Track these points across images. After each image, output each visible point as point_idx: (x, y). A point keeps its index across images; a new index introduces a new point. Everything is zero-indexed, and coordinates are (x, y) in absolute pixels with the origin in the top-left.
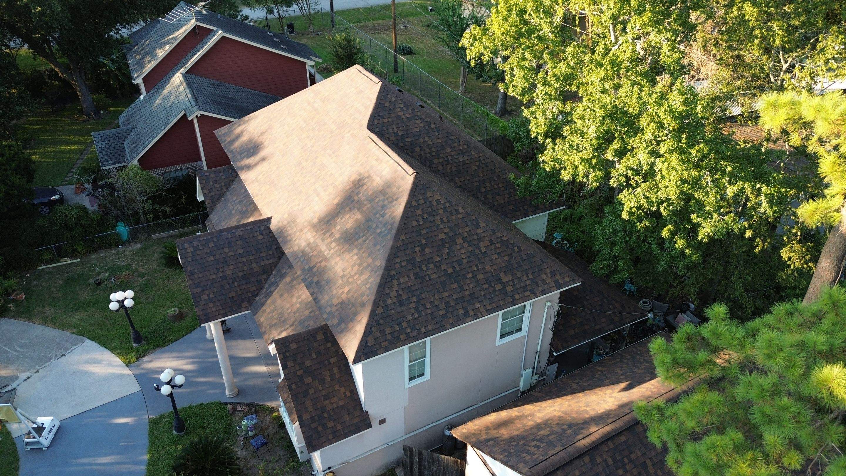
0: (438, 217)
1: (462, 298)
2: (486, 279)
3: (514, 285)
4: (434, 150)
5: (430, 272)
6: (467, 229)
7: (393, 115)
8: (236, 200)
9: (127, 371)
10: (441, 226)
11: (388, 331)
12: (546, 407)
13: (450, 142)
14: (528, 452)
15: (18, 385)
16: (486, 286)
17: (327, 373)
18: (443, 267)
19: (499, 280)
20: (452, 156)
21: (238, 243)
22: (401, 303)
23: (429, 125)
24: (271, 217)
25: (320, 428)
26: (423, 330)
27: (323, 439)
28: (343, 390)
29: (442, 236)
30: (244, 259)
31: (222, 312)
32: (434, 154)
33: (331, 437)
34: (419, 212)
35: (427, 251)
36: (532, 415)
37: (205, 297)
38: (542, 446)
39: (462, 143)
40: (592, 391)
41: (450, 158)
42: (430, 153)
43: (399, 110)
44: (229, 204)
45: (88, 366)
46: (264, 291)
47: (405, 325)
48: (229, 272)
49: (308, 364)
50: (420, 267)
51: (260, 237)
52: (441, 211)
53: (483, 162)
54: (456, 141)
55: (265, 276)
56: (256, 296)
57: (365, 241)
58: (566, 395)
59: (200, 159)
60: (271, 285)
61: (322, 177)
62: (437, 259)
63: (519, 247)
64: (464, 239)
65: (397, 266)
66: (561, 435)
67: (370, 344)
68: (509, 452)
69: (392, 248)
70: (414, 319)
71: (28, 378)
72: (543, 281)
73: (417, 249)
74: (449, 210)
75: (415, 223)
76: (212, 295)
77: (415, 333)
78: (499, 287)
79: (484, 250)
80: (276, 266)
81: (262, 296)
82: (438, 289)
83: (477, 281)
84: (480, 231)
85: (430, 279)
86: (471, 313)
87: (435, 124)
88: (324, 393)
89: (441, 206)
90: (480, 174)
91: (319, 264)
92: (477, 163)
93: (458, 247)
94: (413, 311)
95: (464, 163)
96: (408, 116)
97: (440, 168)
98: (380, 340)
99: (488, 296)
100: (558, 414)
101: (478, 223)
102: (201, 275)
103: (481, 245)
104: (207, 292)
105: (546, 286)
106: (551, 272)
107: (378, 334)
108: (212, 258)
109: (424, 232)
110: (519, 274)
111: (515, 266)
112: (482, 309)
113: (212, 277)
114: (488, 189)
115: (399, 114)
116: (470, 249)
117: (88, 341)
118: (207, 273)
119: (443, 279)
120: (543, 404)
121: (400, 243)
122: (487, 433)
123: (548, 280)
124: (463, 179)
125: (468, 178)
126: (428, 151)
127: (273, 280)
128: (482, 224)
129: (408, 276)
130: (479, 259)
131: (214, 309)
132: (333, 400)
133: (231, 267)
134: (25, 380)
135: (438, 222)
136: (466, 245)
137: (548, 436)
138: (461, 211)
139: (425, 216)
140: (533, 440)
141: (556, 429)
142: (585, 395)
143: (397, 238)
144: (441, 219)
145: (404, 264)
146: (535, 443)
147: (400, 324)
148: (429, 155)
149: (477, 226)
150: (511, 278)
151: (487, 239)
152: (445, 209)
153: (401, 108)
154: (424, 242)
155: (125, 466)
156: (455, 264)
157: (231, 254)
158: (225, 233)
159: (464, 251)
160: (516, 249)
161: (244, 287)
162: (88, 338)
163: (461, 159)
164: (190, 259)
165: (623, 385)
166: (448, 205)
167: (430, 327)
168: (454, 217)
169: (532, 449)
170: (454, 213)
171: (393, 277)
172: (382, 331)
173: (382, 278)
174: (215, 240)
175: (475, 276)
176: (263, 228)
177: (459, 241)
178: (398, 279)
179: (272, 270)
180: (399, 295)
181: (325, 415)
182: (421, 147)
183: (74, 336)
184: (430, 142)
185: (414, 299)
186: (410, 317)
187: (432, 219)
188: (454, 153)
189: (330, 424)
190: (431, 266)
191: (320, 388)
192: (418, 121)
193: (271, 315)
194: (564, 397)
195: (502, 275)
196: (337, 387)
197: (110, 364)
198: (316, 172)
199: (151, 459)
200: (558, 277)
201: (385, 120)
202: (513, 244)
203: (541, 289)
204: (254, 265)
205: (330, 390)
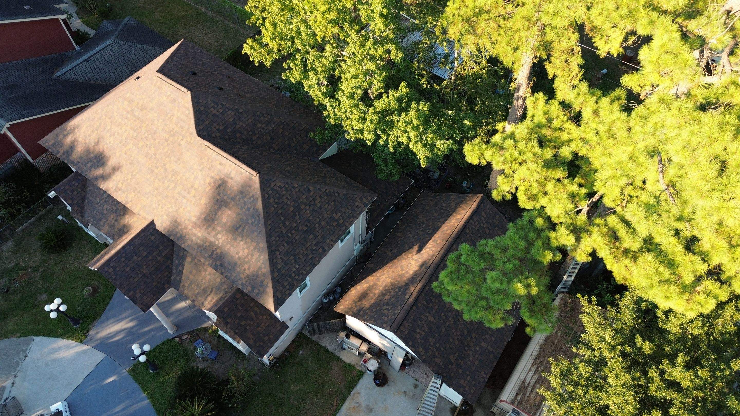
0: (284, 197)
1: (318, 242)
2: (327, 222)
3: (343, 217)
4: (249, 130)
5: (294, 236)
6: (304, 197)
7: (210, 116)
8: (100, 201)
9: (85, 347)
10: (289, 203)
11: (286, 284)
12: (380, 276)
13: (257, 118)
14: (384, 315)
15: (10, 392)
16: (328, 227)
17: (252, 313)
18: (300, 229)
19: (334, 219)
20: (263, 129)
21: (140, 249)
22: (286, 264)
23: (238, 112)
24: (153, 220)
25: (262, 344)
26: (304, 272)
27: (266, 348)
28: (265, 317)
29: (292, 209)
30: (150, 258)
31: (155, 298)
32: (251, 133)
33: (269, 344)
34: (272, 200)
35: (287, 223)
36: (375, 285)
37: (138, 295)
38: (390, 308)
39: (265, 115)
40: (401, 256)
41: (262, 131)
42: (248, 134)
43: (212, 109)
44: (96, 206)
45: (52, 356)
46: (174, 271)
47: (293, 275)
48: (145, 271)
49: (239, 315)
50: (288, 236)
51: (153, 238)
52: (284, 193)
53: (285, 123)
54: (261, 115)
55: (170, 261)
56: (171, 277)
57: (243, 230)
58: (387, 263)
59: (18, 150)
60: (178, 265)
61: (179, 181)
62: (294, 225)
63: (337, 192)
64: (305, 204)
65: (274, 242)
66: (397, 296)
67: (279, 297)
68: (375, 318)
69: (266, 233)
70: (297, 269)
71: (13, 384)
72: (358, 207)
73: (281, 225)
74: (289, 189)
75: (273, 209)
76: (142, 292)
77: (301, 276)
78: (335, 224)
79: (318, 205)
80: (173, 251)
81: (175, 276)
82: (303, 244)
83: (322, 227)
84: (312, 193)
85: (296, 240)
86: (326, 248)
87: (242, 108)
88: (255, 324)
89: (283, 189)
90: (287, 134)
91: (215, 252)
92: (282, 126)
93: (304, 211)
94: (294, 265)
95: (273, 130)
96: (221, 111)
97: (259, 142)
98: (284, 291)
99: (332, 233)
100: (389, 280)
101: (309, 189)
102: (128, 283)
103: (316, 202)
104: (138, 291)
105: (360, 209)
106: (360, 199)
107: (282, 289)
108: (129, 268)
109: (280, 212)
110: (343, 210)
111: (339, 206)
112: (331, 243)
113: (135, 280)
114: (296, 142)
115: (214, 112)
116: (311, 208)
117: (35, 338)
118: (131, 279)
119: (303, 236)
120: (378, 273)
121: (270, 227)
122: (356, 306)
123: (360, 205)
124: (277, 143)
125: (280, 140)
126: (246, 133)
127: (177, 262)
128: (312, 188)
129: (283, 245)
130: (319, 213)
131: (148, 299)
132: (262, 326)
133: (145, 267)
134: (12, 386)
135: (286, 201)
136: (307, 207)
137: (390, 299)
138: (296, 186)
139: (277, 201)
140: (384, 305)
141: (393, 293)
142: (398, 261)
143: (266, 224)
144: (287, 198)
145: (277, 239)
146: (385, 307)
147: (290, 276)
148: (248, 136)
149: (309, 191)
150: (339, 214)
151: (318, 197)
152: (286, 190)
153: (213, 107)
154: (283, 218)
155: (134, 406)
156: (306, 223)
157: (140, 259)
158: (128, 247)
159: (308, 212)
160: (336, 194)
161: (160, 275)
162: (34, 336)
163: (270, 128)
164: (114, 277)
165: (416, 248)
166: (287, 186)
167: (308, 269)
168: (294, 193)
169: (386, 312)
170: (293, 189)
171: (275, 250)
172: (283, 286)
173: (269, 255)
174: (124, 255)
175: (320, 225)
176: (151, 231)
177: (303, 207)
178: (278, 251)
179: (172, 255)
180: (283, 260)
181: (261, 335)
182: (240, 132)
183: (22, 339)
184: (244, 125)
185: (292, 257)
186: (294, 269)
187: (281, 201)
188: (263, 126)
189: (266, 338)
190: (293, 231)
191: (252, 323)
192: (229, 112)
193: (190, 287)
194: (387, 265)
195: (334, 215)
196: (261, 317)
197: (68, 347)
198: (172, 178)
199: (148, 394)
200: (364, 200)
201: (207, 122)
202: (334, 192)
203: (358, 212)
204: (159, 258)
205: (258, 321)
